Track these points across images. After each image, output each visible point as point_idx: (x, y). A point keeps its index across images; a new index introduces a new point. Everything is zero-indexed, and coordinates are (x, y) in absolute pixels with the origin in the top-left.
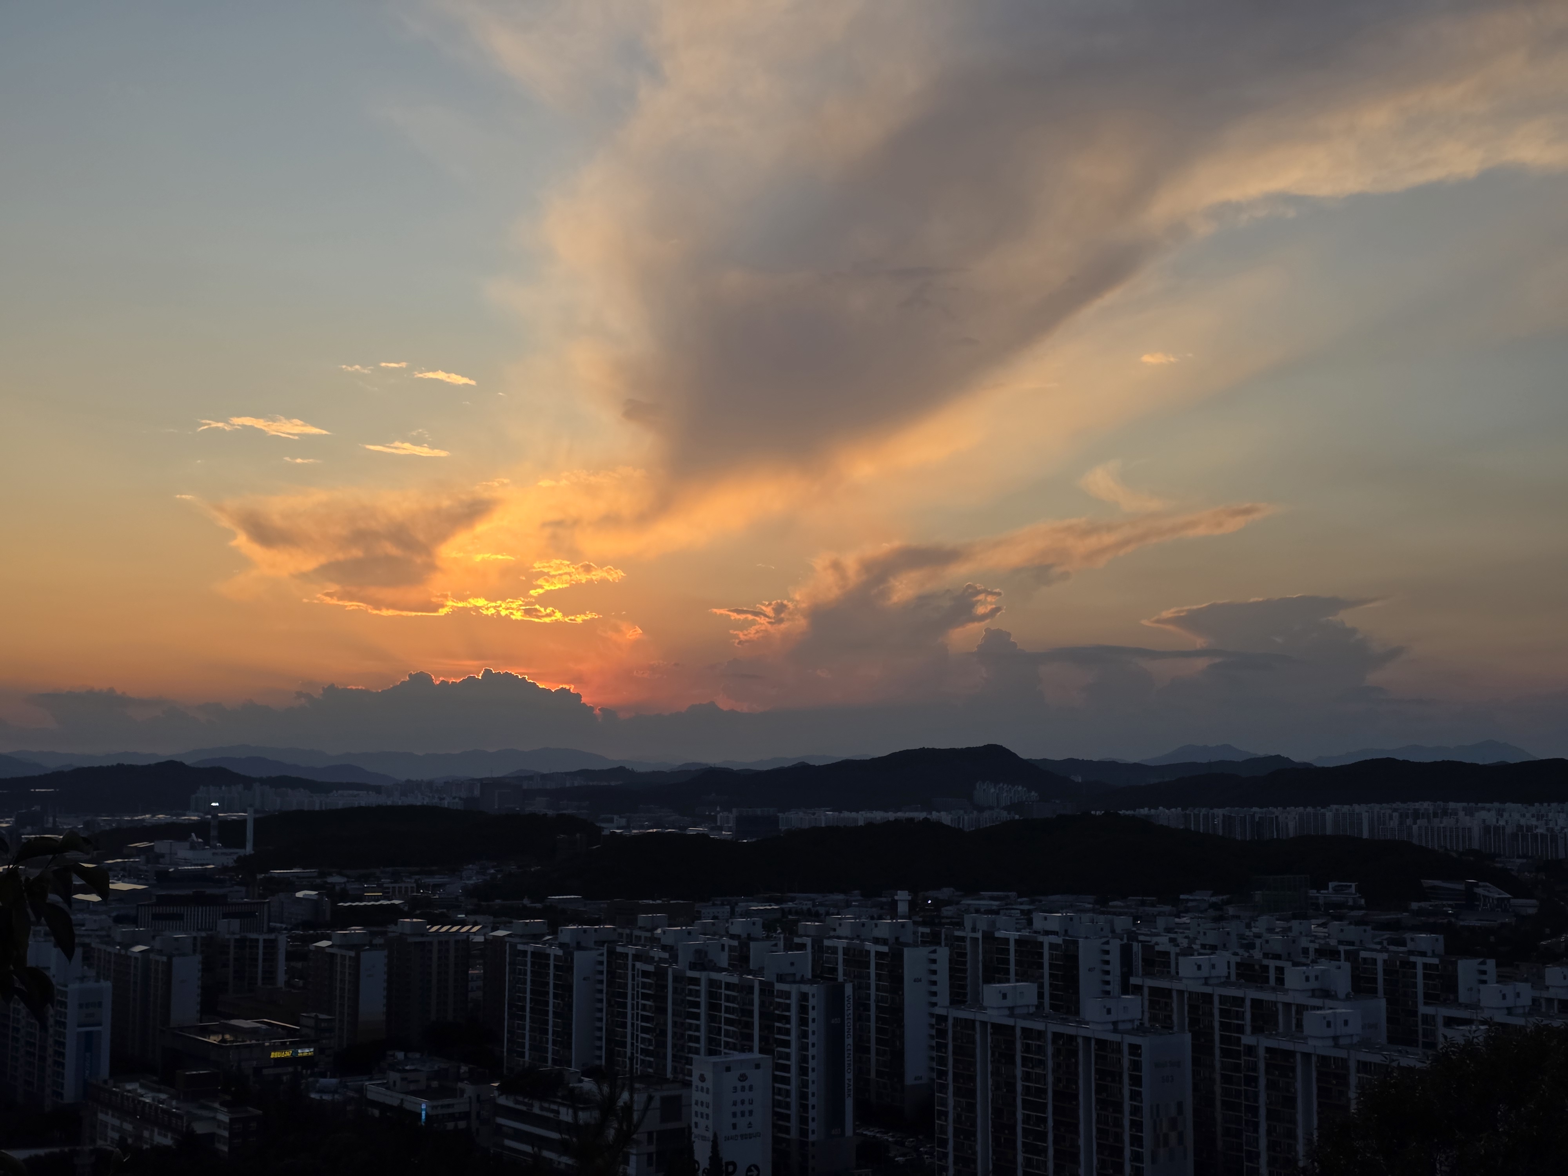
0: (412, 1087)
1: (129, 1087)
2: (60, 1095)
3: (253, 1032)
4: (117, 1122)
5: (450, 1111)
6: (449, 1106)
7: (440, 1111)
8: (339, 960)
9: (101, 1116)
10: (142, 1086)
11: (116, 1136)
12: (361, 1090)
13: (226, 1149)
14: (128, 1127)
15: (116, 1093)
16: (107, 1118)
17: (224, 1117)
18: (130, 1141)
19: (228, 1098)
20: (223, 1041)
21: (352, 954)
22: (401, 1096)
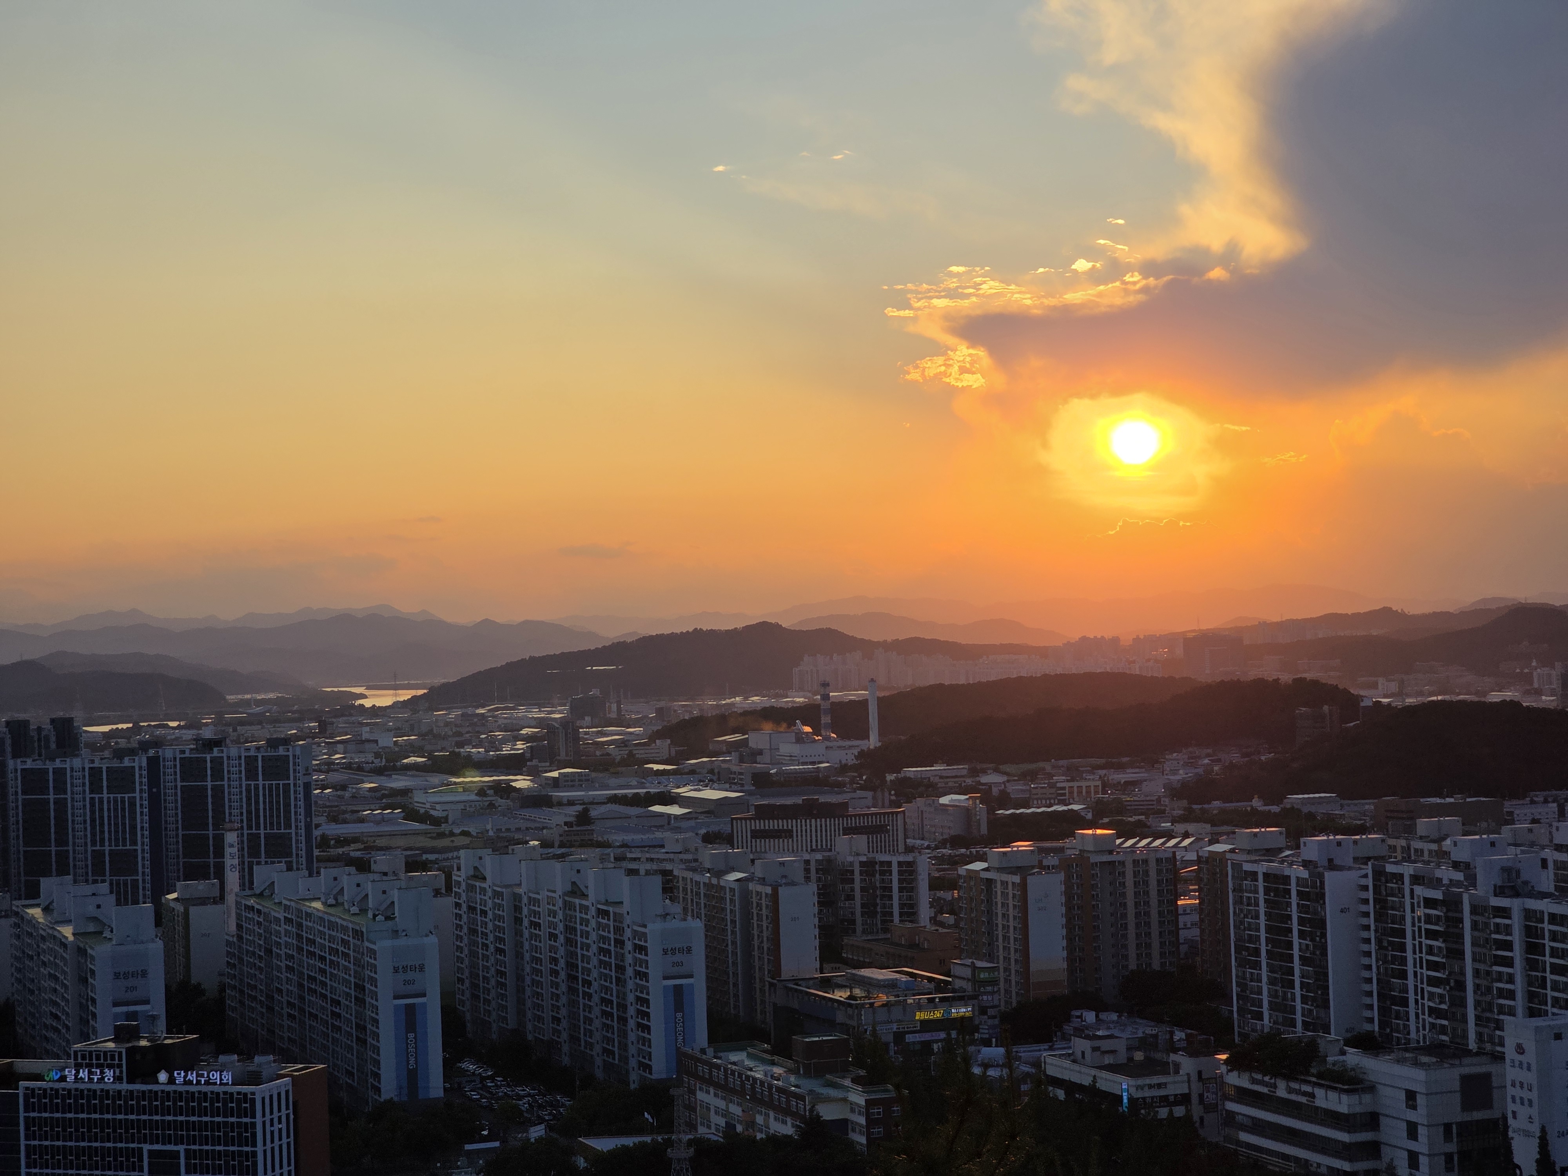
0: (1108, 1060)
1: (734, 1057)
2: (648, 1068)
3: (890, 986)
4: (722, 1104)
5: (1162, 1092)
6: (1159, 1086)
7: (1147, 1093)
8: (999, 888)
9: (700, 1095)
10: (750, 1056)
11: (722, 1122)
12: (1037, 1064)
13: (863, 1140)
14: (736, 1110)
15: (718, 1067)
16: (706, 1097)
17: (858, 1098)
18: (739, 1128)
19: (862, 1073)
20: (851, 997)
21: (1017, 879)
22: (1093, 1072)
